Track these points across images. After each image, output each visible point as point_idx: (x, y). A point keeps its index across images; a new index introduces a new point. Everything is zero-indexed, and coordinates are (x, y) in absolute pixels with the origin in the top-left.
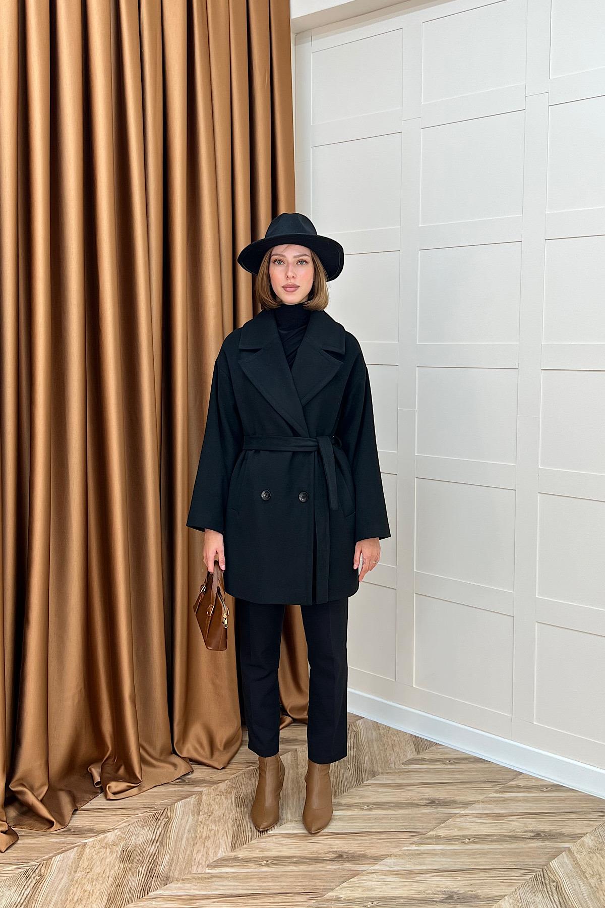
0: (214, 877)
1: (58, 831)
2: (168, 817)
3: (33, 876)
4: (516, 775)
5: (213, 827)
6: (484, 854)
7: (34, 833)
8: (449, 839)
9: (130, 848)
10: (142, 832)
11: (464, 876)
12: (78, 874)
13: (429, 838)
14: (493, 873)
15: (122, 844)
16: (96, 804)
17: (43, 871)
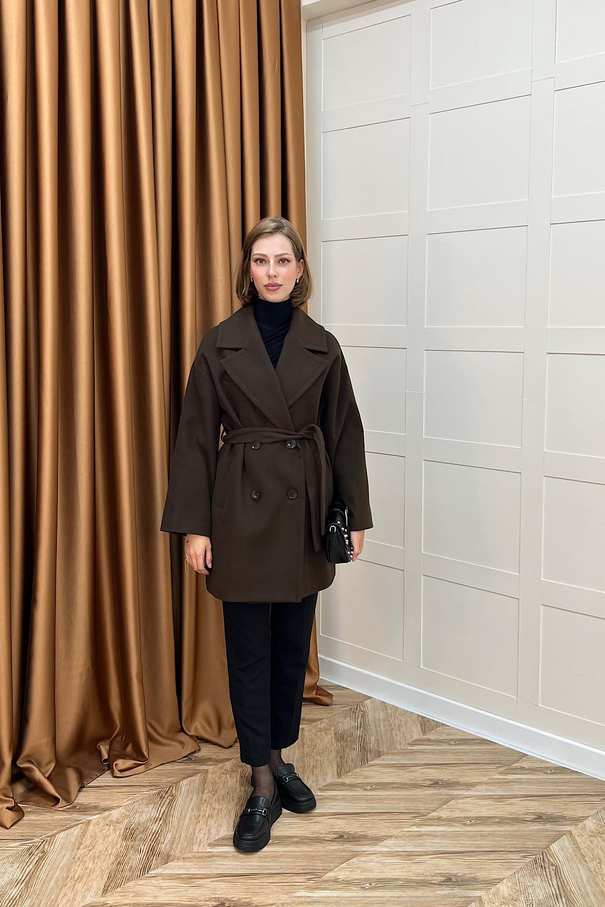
0: (215, 856)
1: (64, 808)
2: (173, 795)
3: (37, 852)
4: (520, 756)
5: (217, 806)
6: (484, 836)
7: (40, 809)
8: (450, 821)
9: (133, 825)
10: (146, 810)
11: (464, 858)
12: (81, 852)
13: (431, 819)
14: (492, 856)
15: (126, 822)
16: (103, 781)
17: (46, 848)
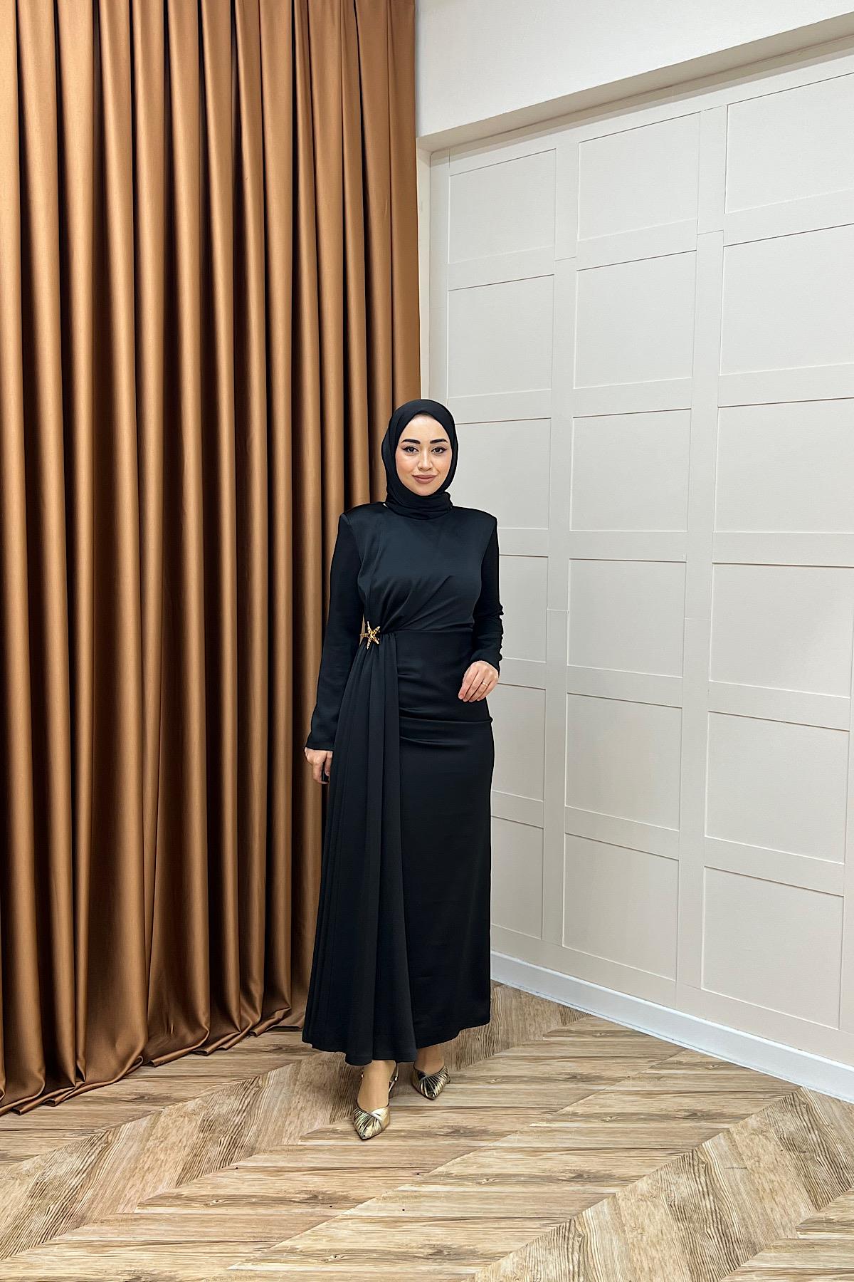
0: (307, 1149)
2: (259, 1087)
3: (99, 1143)
8: (587, 1117)
9: (212, 1118)
10: (227, 1101)
11: (598, 1155)
12: (150, 1143)
13: (564, 1114)
14: (632, 1153)
15: (202, 1114)
17: (110, 1138)
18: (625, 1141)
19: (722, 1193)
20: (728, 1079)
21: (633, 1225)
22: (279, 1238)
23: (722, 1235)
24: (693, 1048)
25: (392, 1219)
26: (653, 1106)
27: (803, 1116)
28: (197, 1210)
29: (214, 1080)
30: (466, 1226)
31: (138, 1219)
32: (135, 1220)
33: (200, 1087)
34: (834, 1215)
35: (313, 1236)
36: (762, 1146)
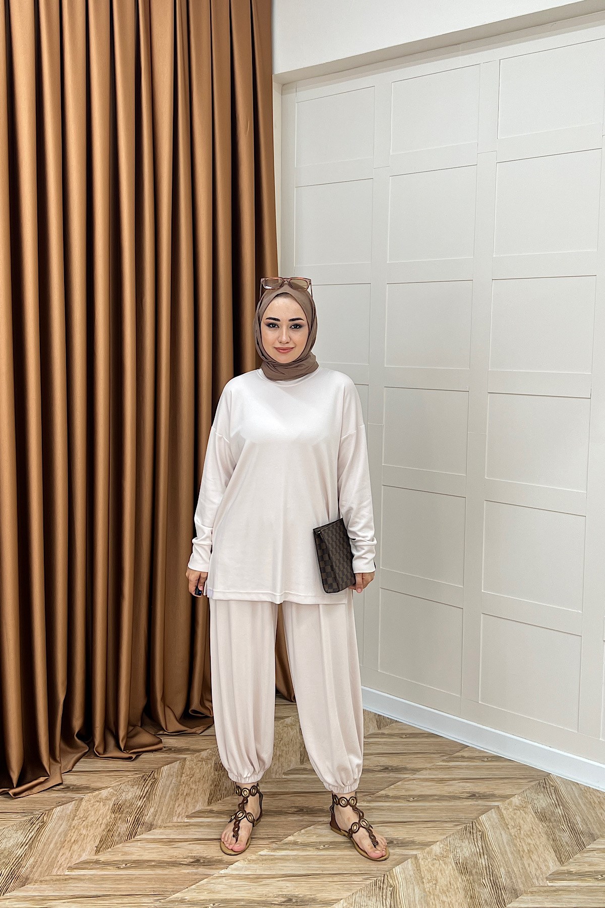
0: (192, 825)
2: (155, 778)
3: (37, 822)
4: (462, 748)
5: (194, 786)
8: (396, 798)
9: (121, 801)
10: (132, 790)
11: (405, 826)
13: (379, 796)
14: (429, 825)
15: (114, 799)
17: (45, 819)
18: (423, 816)
19: (494, 854)
20: (498, 768)
21: (430, 878)
22: (173, 891)
23: (493, 884)
24: (473, 746)
25: (254, 876)
26: (445, 790)
27: (551, 795)
28: (111, 872)
29: (121, 773)
30: (309, 881)
31: (67, 879)
32: (66, 880)
33: (111, 779)
34: (573, 869)
35: (198, 889)
36: (523, 818)
